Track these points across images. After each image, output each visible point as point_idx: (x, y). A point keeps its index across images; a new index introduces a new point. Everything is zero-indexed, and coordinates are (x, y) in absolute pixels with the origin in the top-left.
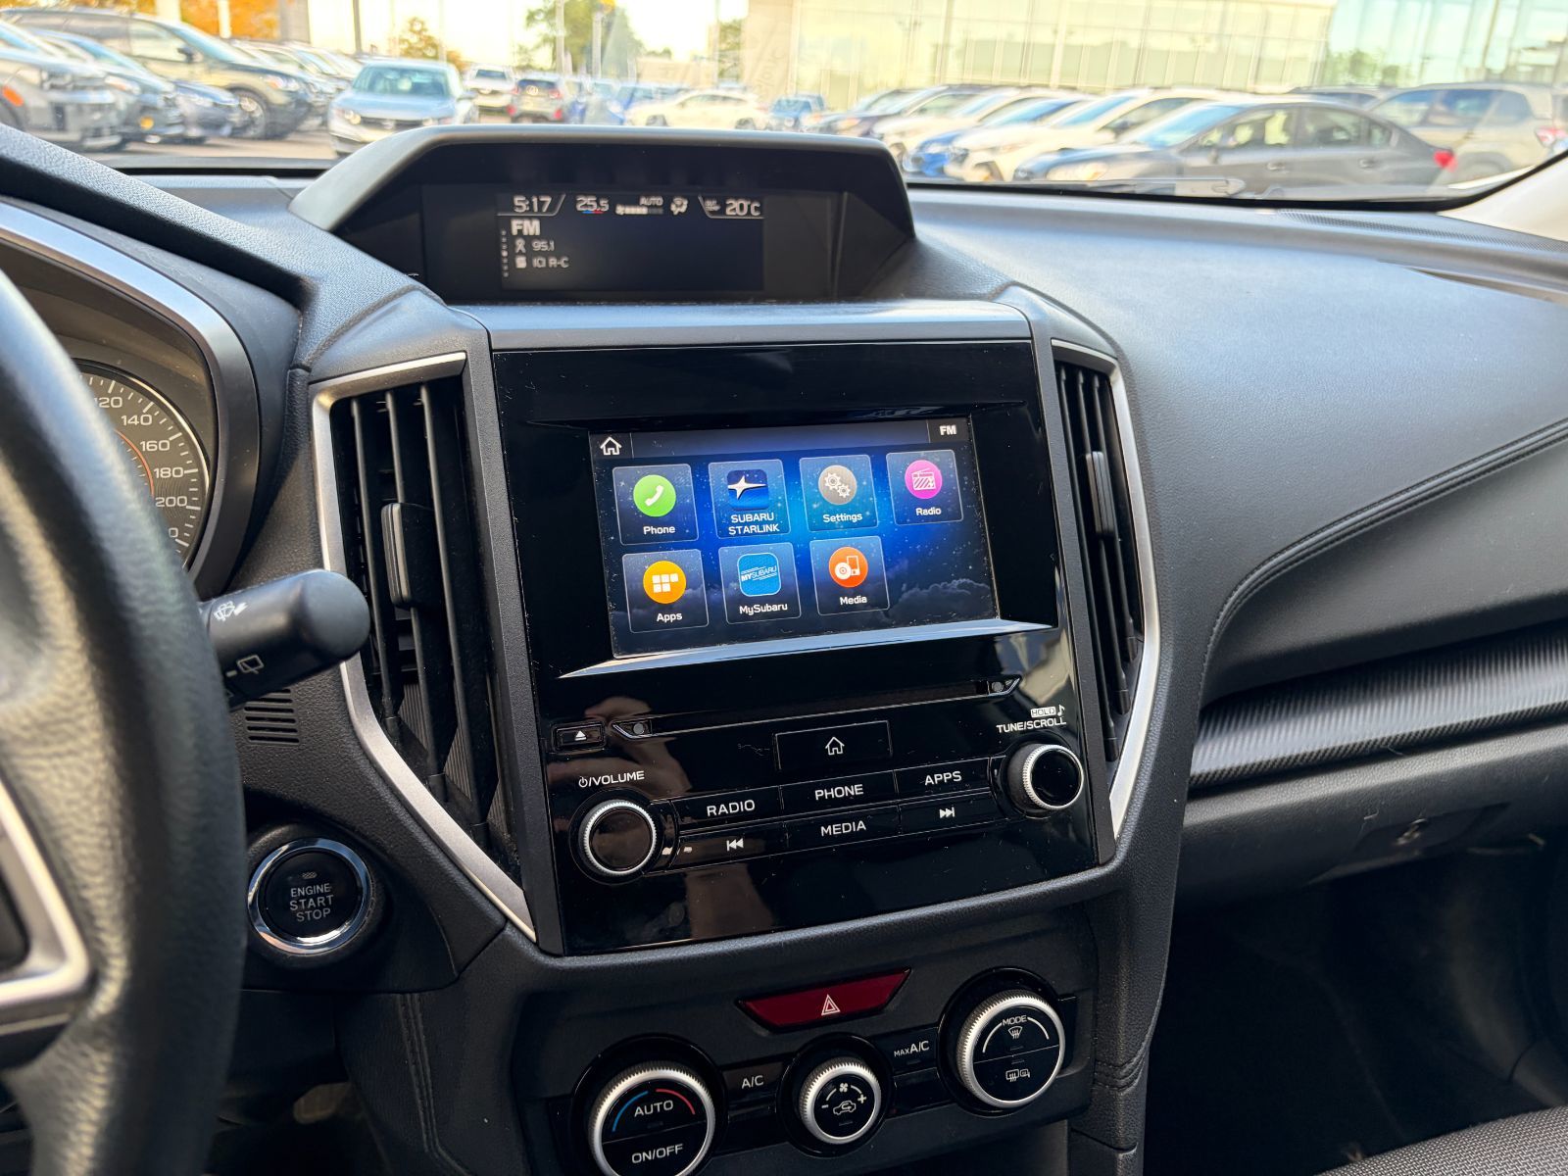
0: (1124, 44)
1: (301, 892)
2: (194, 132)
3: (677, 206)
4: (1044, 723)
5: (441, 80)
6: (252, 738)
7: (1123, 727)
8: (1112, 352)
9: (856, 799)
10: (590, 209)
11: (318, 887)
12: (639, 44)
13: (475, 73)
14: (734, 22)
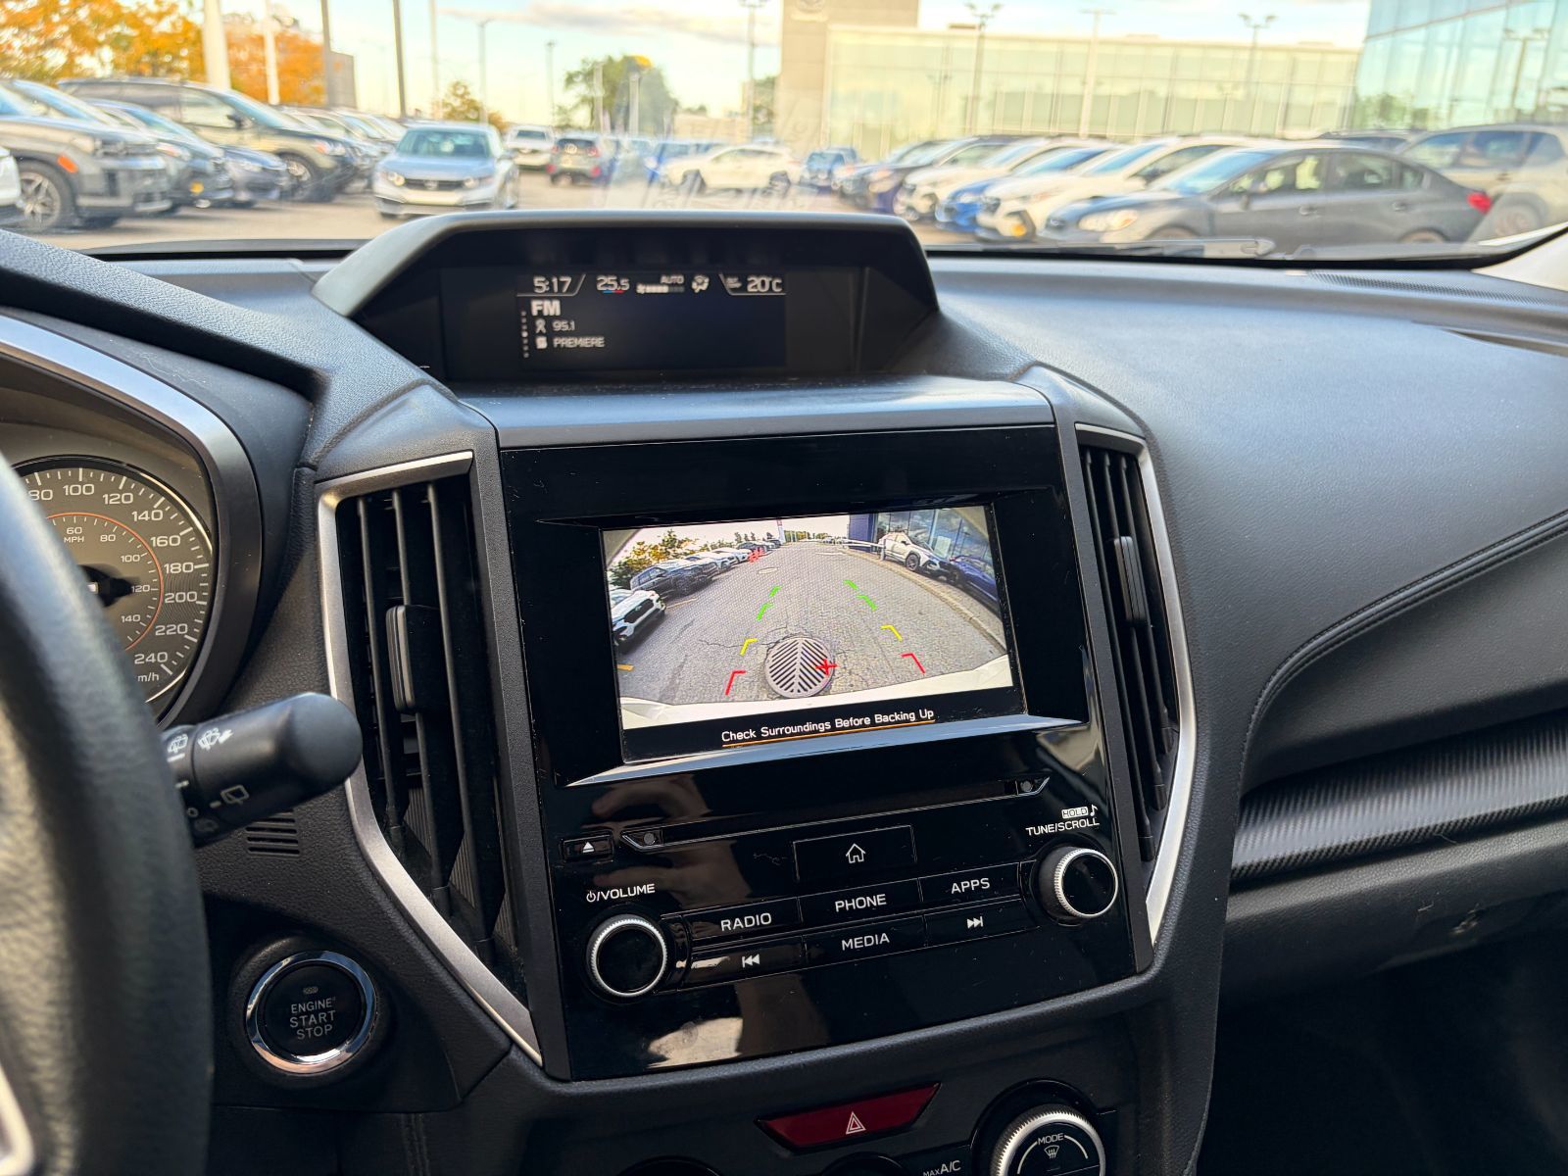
0: (1152, 94)
1: (302, 1008)
2: (243, 196)
3: (698, 284)
4: (1076, 824)
5: (483, 142)
6: (252, 849)
7: (1159, 824)
8: (1140, 433)
9: (879, 910)
10: (610, 289)
11: (320, 1002)
12: (675, 102)
13: (516, 133)
14: (768, 79)
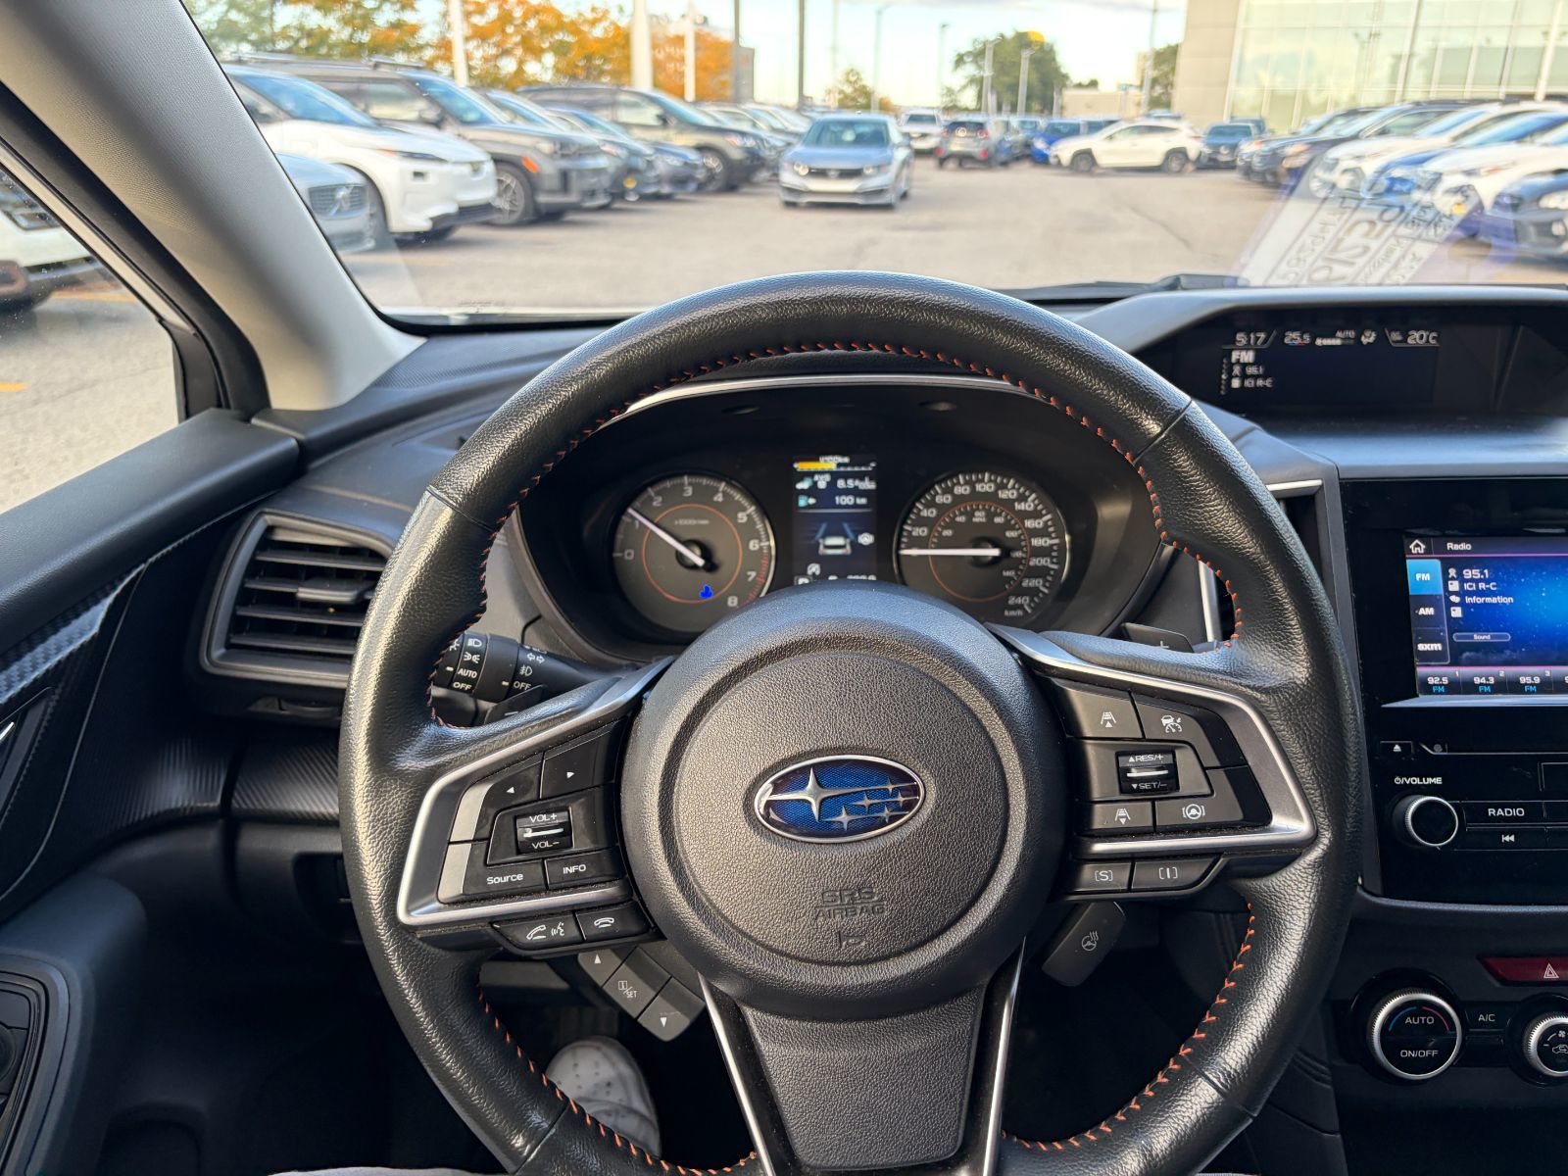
3: (1367, 338)
5: (883, 129)
10: (1295, 342)
12: (1065, 77)
13: (907, 118)
14: (1169, 47)
